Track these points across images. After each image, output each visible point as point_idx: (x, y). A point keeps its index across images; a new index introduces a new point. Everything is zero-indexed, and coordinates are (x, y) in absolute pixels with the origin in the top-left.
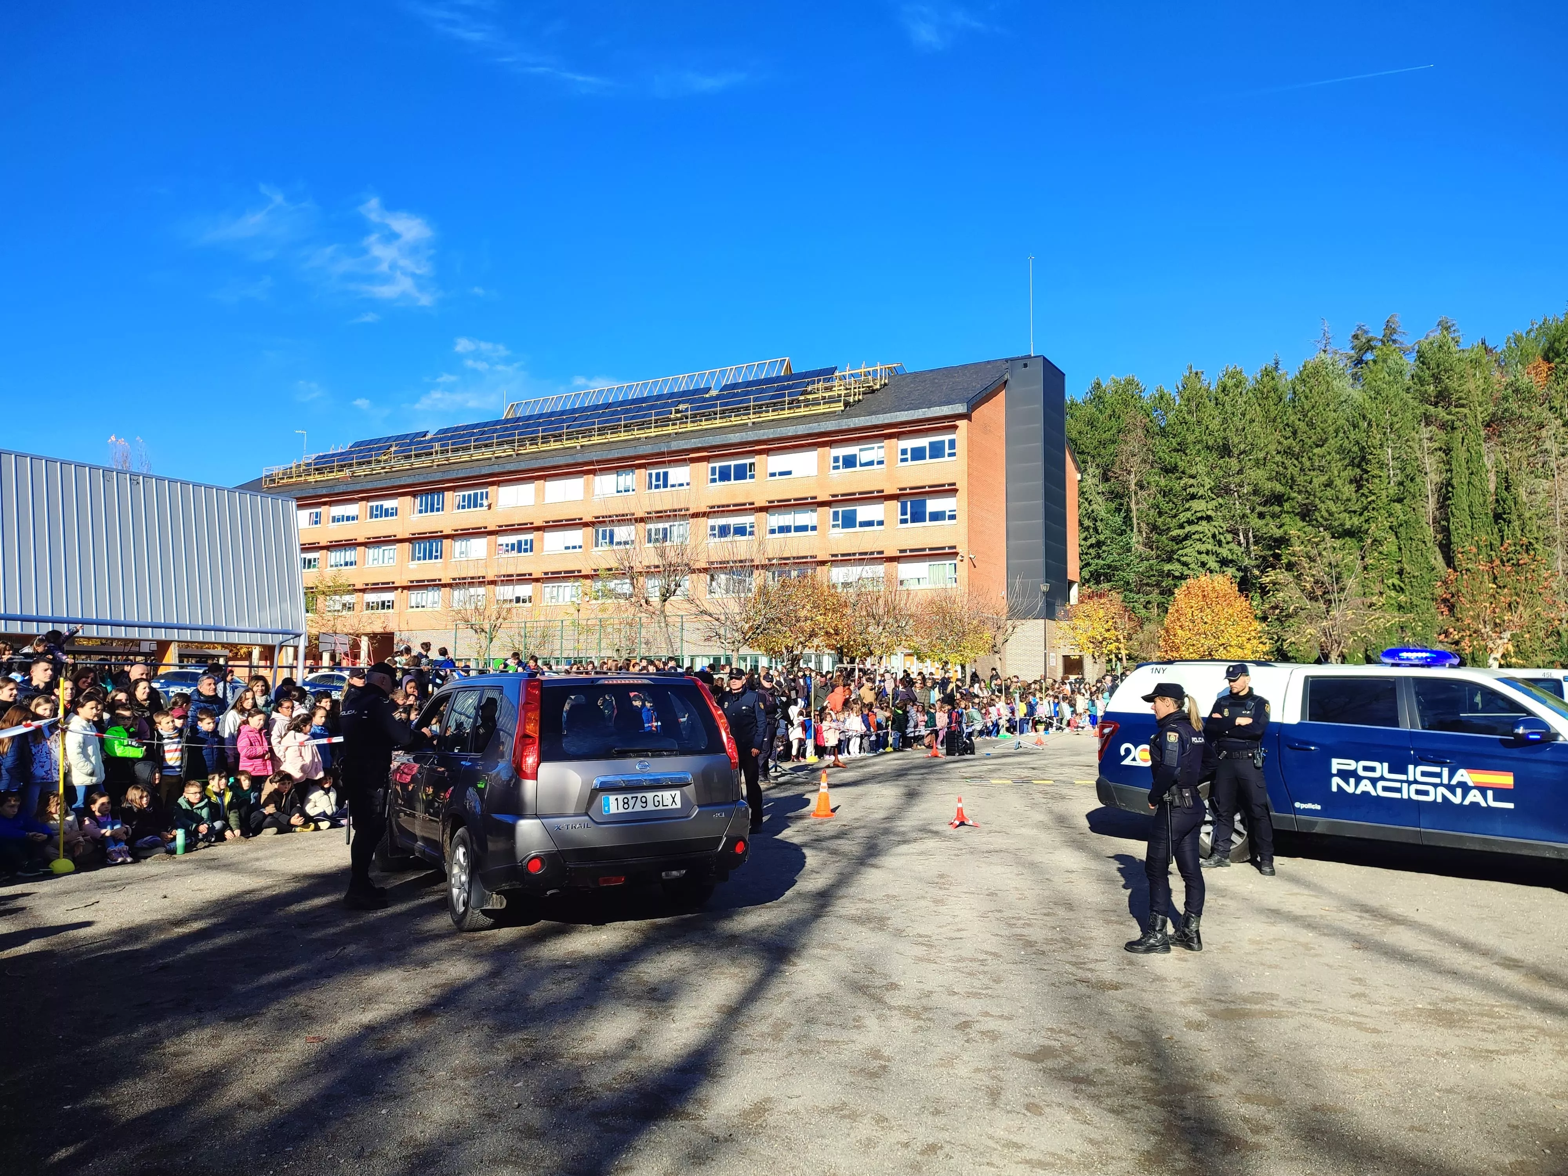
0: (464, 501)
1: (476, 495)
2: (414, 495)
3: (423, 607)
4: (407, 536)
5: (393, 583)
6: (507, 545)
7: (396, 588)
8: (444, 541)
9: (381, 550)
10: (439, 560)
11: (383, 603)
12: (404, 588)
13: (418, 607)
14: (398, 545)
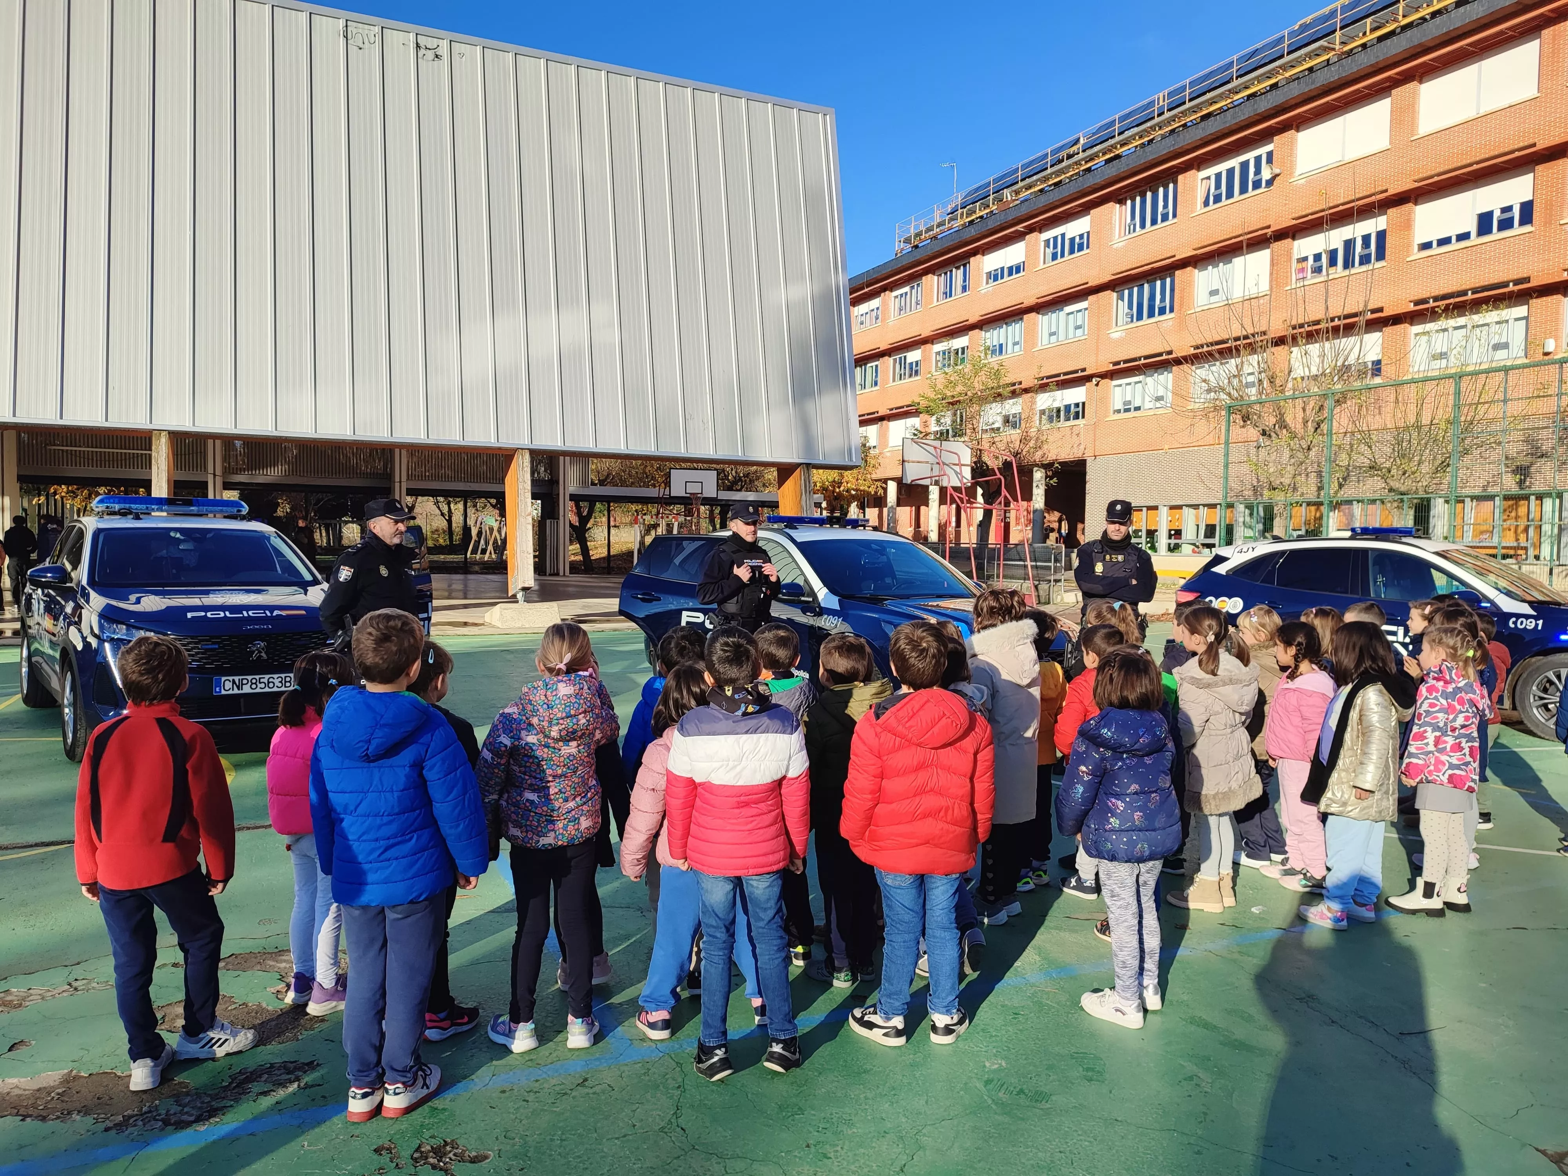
0: (1218, 186)
1: (1245, 165)
2: (1119, 198)
3: (1137, 409)
4: (1106, 278)
5: (1084, 370)
6: (1317, 257)
7: (1088, 378)
8: (1177, 273)
9: (1062, 314)
10: (1168, 316)
11: (1068, 408)
12: (1104, 376)
13: (1127, 410)
14: (1091, 298)
